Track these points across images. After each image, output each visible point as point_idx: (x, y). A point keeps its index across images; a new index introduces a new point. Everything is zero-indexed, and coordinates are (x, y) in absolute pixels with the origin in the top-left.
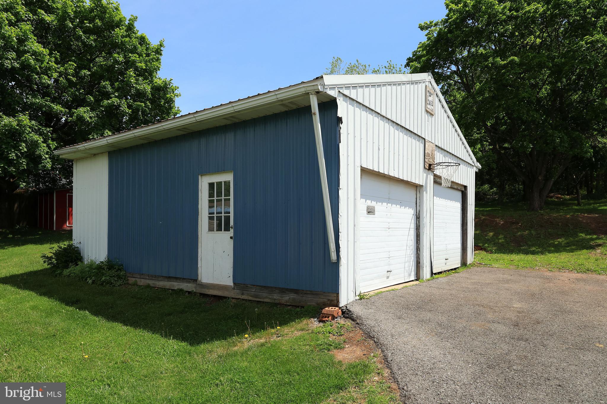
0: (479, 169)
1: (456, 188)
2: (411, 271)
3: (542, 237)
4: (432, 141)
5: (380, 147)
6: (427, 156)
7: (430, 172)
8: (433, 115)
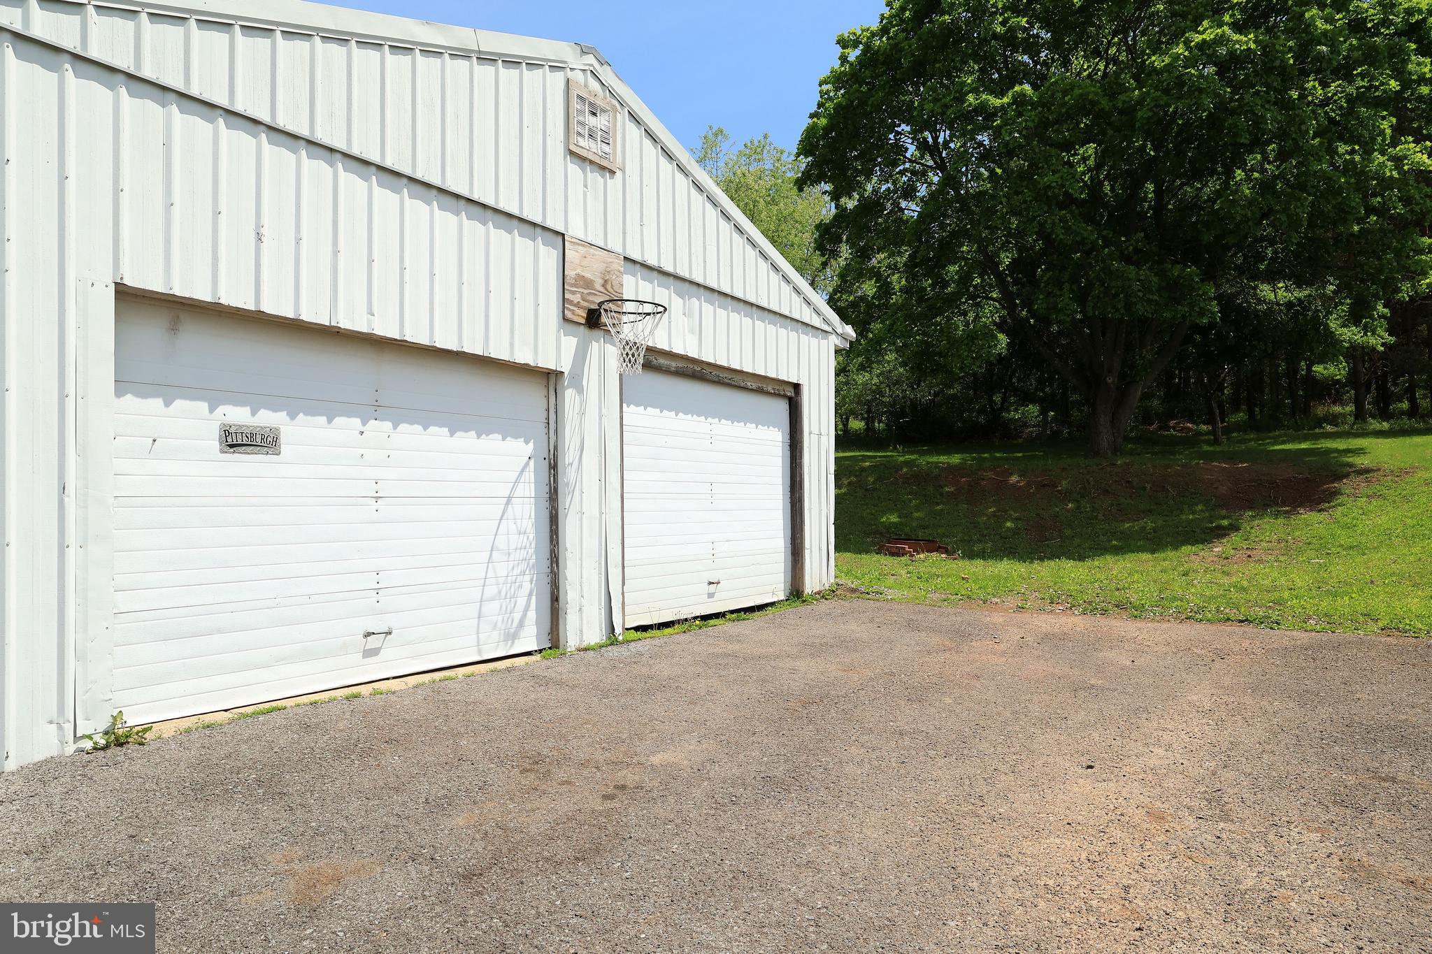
0: (851, 343)
1: (754, 387)
2: (521, 624)
3: (1100, 517)
4: (606, 244)
5: (264, 231)
6: (572, 285)
7: (597, 333)
8: (612, 172)
